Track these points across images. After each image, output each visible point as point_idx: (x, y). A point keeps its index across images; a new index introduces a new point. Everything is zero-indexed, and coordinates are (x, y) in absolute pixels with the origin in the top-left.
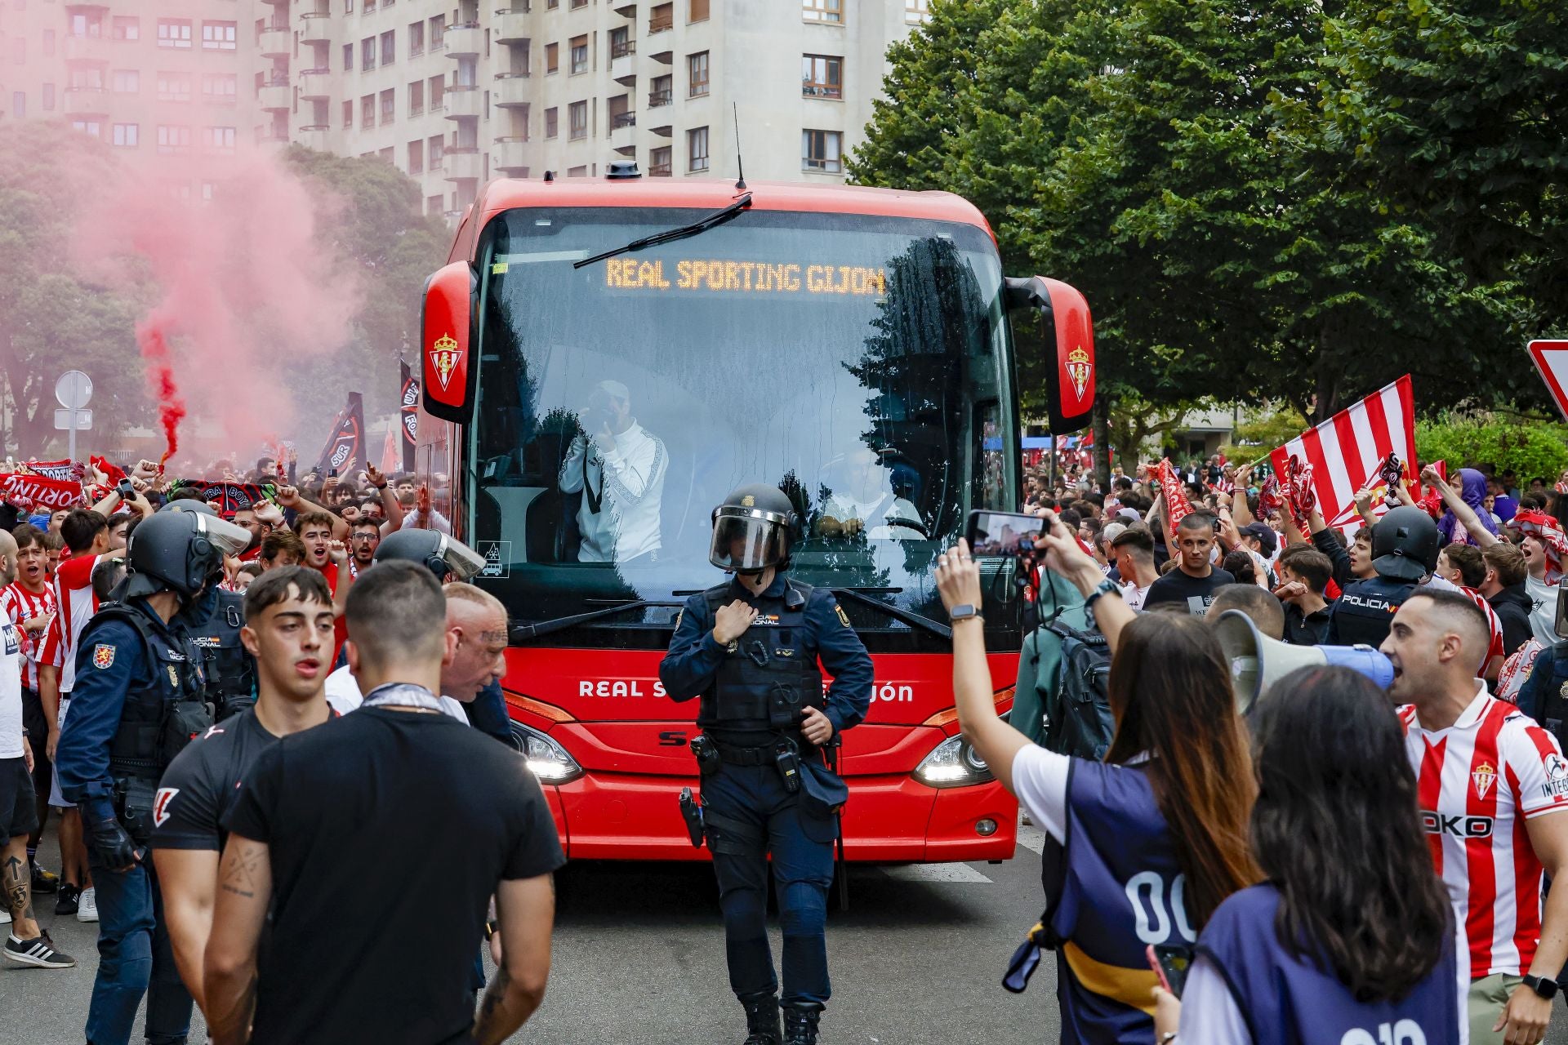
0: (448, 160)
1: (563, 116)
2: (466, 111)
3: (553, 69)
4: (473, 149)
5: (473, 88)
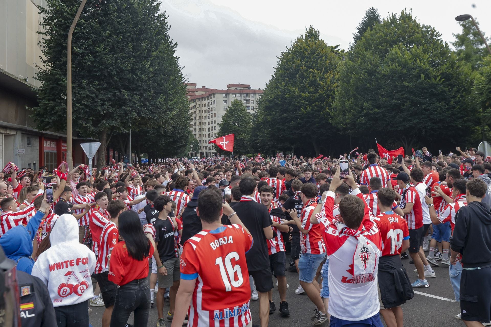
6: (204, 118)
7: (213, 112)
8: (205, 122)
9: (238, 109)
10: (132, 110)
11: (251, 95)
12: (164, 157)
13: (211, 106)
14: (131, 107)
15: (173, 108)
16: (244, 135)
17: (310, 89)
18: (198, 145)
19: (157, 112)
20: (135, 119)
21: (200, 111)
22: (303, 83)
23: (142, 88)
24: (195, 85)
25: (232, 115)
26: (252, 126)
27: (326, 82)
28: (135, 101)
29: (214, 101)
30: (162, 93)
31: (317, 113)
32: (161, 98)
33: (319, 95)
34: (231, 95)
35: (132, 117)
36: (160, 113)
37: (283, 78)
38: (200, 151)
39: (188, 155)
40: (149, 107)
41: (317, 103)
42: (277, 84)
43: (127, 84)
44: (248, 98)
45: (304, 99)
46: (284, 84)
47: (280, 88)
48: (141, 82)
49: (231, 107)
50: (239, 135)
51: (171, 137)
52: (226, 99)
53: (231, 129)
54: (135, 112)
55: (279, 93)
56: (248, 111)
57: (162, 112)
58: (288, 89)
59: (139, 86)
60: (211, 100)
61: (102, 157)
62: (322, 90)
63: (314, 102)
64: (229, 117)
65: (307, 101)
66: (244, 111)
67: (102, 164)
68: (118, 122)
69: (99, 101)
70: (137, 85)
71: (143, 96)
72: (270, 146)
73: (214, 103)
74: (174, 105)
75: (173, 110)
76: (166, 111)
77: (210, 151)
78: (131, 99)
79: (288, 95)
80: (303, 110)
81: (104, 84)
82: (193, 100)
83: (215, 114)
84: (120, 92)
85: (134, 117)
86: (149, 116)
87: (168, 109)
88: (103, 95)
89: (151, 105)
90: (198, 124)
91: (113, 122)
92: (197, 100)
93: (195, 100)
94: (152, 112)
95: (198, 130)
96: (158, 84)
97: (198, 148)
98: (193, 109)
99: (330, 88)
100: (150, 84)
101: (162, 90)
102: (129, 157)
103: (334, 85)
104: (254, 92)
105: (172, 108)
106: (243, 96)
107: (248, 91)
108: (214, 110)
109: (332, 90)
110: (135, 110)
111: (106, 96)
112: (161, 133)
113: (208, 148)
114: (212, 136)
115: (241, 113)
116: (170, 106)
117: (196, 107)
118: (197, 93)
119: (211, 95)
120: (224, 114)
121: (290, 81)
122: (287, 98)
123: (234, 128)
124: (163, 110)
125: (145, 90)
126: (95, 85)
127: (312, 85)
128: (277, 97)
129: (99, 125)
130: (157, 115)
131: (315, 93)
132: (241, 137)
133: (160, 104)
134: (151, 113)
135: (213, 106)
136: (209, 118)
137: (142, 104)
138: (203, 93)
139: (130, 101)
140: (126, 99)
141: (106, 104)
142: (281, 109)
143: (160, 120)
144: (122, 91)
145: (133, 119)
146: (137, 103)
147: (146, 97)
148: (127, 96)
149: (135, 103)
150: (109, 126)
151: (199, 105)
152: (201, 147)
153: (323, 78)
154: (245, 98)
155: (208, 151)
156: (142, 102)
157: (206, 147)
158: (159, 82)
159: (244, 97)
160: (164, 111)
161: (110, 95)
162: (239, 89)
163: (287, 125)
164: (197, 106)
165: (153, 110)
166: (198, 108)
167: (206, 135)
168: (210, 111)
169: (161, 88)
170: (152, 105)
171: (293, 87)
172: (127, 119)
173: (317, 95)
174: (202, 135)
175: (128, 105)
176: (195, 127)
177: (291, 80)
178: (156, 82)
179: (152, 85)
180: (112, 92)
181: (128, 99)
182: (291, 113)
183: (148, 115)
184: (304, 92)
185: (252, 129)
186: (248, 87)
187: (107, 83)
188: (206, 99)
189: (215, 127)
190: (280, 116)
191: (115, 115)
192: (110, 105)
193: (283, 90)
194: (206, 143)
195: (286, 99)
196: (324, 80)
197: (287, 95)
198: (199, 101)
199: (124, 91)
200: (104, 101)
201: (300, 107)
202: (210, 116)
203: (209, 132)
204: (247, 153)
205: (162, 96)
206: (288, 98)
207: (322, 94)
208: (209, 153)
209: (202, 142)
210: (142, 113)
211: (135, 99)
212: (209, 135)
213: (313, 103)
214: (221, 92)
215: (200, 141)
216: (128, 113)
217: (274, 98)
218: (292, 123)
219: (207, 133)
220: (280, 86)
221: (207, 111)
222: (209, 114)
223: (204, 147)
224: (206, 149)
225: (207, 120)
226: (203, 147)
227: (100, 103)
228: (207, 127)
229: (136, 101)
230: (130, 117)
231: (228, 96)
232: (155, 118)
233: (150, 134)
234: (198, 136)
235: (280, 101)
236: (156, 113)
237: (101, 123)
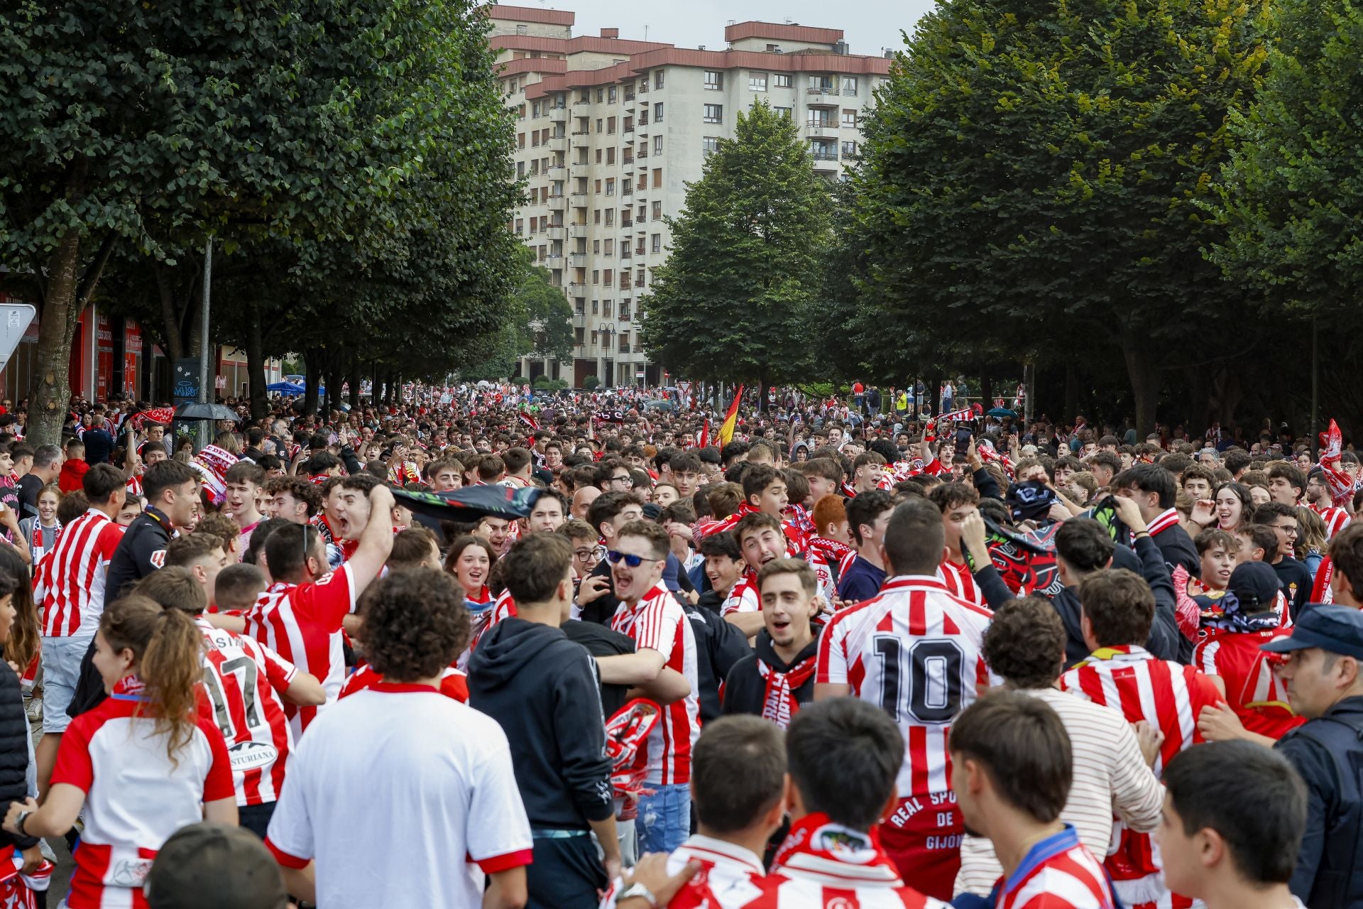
0: (549, 230)
1: (603, 214)
2: (558, 208)
3: (598, 191)
4: (561, 226)
5: (561, 196)
6: (603, 187)
7: (652, 162)
8: (608, 211)
9: (769, 154)
10: (195, 151)
11: (844, 82)
12: (389, 376)
13: (640, 130)
14: (194, 135)
15: (399, 150)
16: (794, 287)
17: (1121, 73)
18: (569, 321)
19: (320, 166)
20: (211, 195)
21: (584, 150)
22: (1092, 44)
23: (249, 44)
24: (566, 19)
25: (739, 184)
26: (834, 242)
27: (1210, 40)
28: (213, 106)
29: (658, 105)
30: (348, 73)
31: (1154, 199)
32: (340, 98)
33: (1169, 110)
34: (743, 79)
35: (193, 183)
36: (333, 170)
37: (989, 12)
38: (576, 353)
39: (518, 373)
40: (280, 139)
41: (1154, 148)
42: (955, 41)
43: (177, 22)
44: (827, 99)
45: (1089, 124)
46: (989, 42)
47: (971, 64)
48: (245, 12)
49: (736, 140)
50: (767, 285)
51: (404, 285)
52: (717, 98)
53: (728, 254)
54: (213, 161)
55: (965, 88)
56: (821, 165)
57: (340, 167)
58: (1009, 67)
59: (234, 31)
60: (640, 97)
61: (54, 371)
62: (1185, 81)
63: (1142, 140)
64: (723, 193)
65: (1103, 136)
66: (796, 164)
67: (52, 406)
68: (128, 212)
69: (41, 97)
70: (228, 27)
71: (253, 83)
72: (916, 350)
73: (658, 117)
74: (404, 132)
75: (396, 158)
76: (362, 163)
77: (624, 358)
78: (192, 93)
79: (1010, 98)
80: (1079, 178)
81: (67, 18)
82: (552, 94)
83: (657, 171)
84: (143, 59)
85: (203, 183)
86: (276, 184)
87: (375, 152)
88: (59, 71)
89: (291, 128)
90: (571, 216)
91: (107, 209)
92: (573, 97)
93: (564, 94)
94: (294, 168)
95: (570, 246)
96: (331, 28)
97: (568, 337)
98: (551, 141)
99: (1226, 73)
100: (288, 28)
101: (347, 57)
102: (199, 373)
103: (1251, 58)
104: (863, 70)
105: (392, 151)
106: (803, 84)
107: (834, 63)
108: (657, 150)
109: (1236, 85)
110: (213, 152)
111: (76, 76)
112: (358, 266)
113: (615, 341)
114: (640, 283)
115: (783, 175)
116: (386, 137)
117: (568, 134)
118: (575, 63)
119: (644, 74)
120: (697, 176)
121: (1022, 29)
122: (1003, 114)
123: (745, 250)
124: (349, 156)
125: (263, 56)
126: (23, 18)
127: (1139, 53)
128: (948, 110)
129: (39, 222)
130: (316, 182)
131: (1149, 96)
132: (776, 298)
133: (336, 126)
134: (289, 171)
135: (652, 129)
136: (627, 191)
137: (245, 121)
138: (605, 61)
139: (189, 104)
140: (167, 93)
141: (72, 117)
142: (971, 168)
143: (333, 209)
144: (149, 58)
145: (202, 193)
146: (222, 114)
147: (266, 90)
148: (170, 81)
149: (212, 118)
150: (84, 231)
151: (584, 120)
152: (580, 331)
153: (1195, 21)
154: (813, 99)
155: (619, 358)
156: (245, 109)
157: (606, 333)
158: (336, 18)
159: (811, 92)
160: (353, 163)
161: (94, 73)
162: (785, 47)
163: (997, 252)
164: (574, 126)
165: (297, 158)
166: (574, 139)
167: (608, 273)
168: (635, 154)
169: (346, 47)
170: (295, 131)
171: (1038, 57)
172: (171, 197)
173: (1158, 107)
174: (589, 276)
175: (179, 127)
176: (557, 233)
177: (1031, 26)
178: (319, 18)
179: (301, 30)
180: (104, 61)
181: (179, 95)
182: (1018, 191)
183: (273, 178)
184: (1088, 88)
185: (830, 257)
186: (833, 40)
187: (79, 12)
188: (620, 93)
189: (655, 236)
190: (959, 203)
191: (112, 174)
192: (94, 123)
193: (987, 72)
194: (607, 313)
195: (997, 118)
196: (1200, 32)
197: (1003, 101)
198: (585, 100)
199: (157, 53)
200: (66, 100)
201: (1065, 166)
202: (636, 181)
203: (626, 263)
204: (802, 376)
205: (345, 88)
206: (1010, 113)
207: (1183, 103)
208: (621, 364)
209: (588, 308)
210: (243, 168)
211: (213, 96)
212: (625, 276)
213: (1134, 150)
214: (693, 61)
215: (581, 302)
216: (177, 165)
217: (938, 114)
218: (1019, 242)
219: (617, 264)
220: (969, 51)
221: (619, 156)
222: (628, 168)
223: (600, 337)
224: (606, 344)
225: (618, 202)
226: (594, 334)
227: (44, 106)
228: (618, 233)
229: (218, 104)
230: (182, 183)
231: (731, 83)
232: (310, 196)
233: (303, 269)
234: (569, 277)
235: (968, 130)
236: (312, 170)
237: (49, 215)
